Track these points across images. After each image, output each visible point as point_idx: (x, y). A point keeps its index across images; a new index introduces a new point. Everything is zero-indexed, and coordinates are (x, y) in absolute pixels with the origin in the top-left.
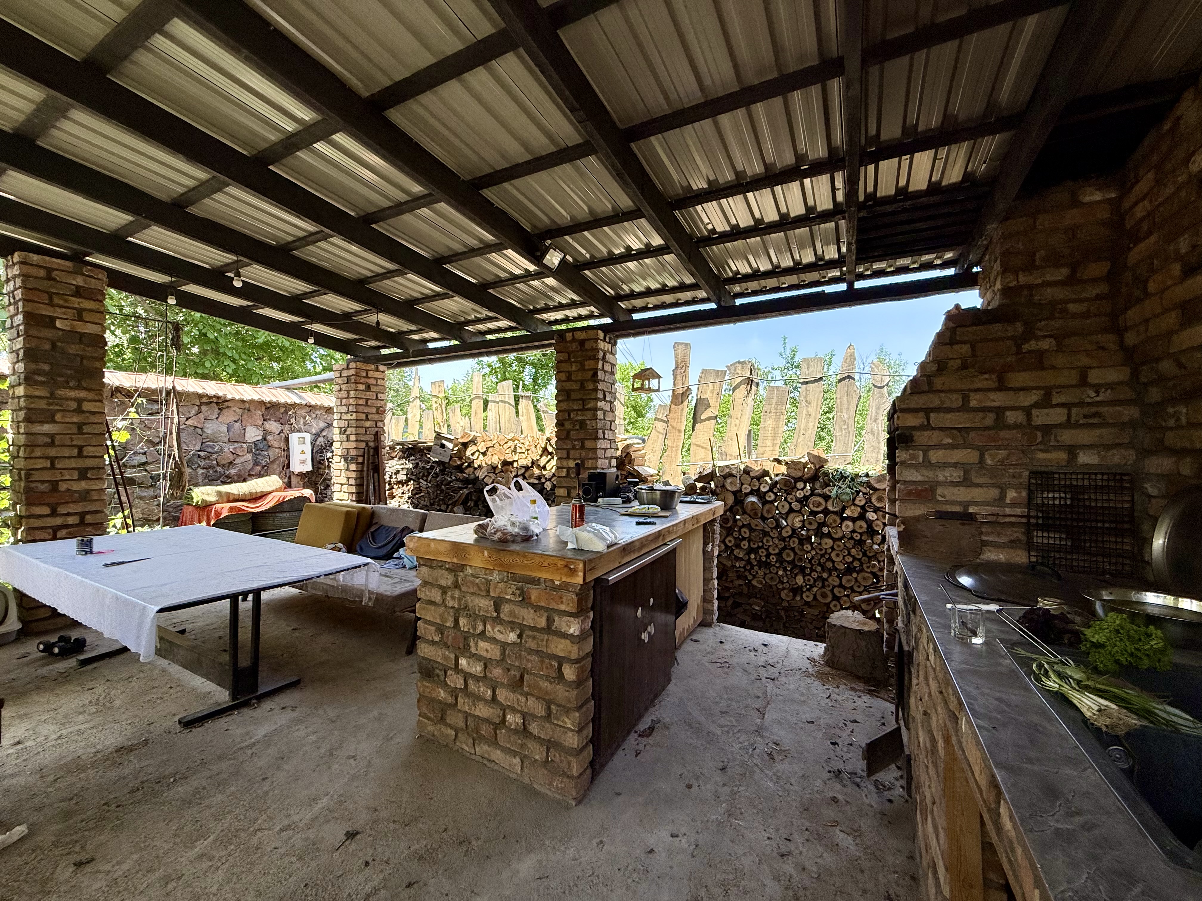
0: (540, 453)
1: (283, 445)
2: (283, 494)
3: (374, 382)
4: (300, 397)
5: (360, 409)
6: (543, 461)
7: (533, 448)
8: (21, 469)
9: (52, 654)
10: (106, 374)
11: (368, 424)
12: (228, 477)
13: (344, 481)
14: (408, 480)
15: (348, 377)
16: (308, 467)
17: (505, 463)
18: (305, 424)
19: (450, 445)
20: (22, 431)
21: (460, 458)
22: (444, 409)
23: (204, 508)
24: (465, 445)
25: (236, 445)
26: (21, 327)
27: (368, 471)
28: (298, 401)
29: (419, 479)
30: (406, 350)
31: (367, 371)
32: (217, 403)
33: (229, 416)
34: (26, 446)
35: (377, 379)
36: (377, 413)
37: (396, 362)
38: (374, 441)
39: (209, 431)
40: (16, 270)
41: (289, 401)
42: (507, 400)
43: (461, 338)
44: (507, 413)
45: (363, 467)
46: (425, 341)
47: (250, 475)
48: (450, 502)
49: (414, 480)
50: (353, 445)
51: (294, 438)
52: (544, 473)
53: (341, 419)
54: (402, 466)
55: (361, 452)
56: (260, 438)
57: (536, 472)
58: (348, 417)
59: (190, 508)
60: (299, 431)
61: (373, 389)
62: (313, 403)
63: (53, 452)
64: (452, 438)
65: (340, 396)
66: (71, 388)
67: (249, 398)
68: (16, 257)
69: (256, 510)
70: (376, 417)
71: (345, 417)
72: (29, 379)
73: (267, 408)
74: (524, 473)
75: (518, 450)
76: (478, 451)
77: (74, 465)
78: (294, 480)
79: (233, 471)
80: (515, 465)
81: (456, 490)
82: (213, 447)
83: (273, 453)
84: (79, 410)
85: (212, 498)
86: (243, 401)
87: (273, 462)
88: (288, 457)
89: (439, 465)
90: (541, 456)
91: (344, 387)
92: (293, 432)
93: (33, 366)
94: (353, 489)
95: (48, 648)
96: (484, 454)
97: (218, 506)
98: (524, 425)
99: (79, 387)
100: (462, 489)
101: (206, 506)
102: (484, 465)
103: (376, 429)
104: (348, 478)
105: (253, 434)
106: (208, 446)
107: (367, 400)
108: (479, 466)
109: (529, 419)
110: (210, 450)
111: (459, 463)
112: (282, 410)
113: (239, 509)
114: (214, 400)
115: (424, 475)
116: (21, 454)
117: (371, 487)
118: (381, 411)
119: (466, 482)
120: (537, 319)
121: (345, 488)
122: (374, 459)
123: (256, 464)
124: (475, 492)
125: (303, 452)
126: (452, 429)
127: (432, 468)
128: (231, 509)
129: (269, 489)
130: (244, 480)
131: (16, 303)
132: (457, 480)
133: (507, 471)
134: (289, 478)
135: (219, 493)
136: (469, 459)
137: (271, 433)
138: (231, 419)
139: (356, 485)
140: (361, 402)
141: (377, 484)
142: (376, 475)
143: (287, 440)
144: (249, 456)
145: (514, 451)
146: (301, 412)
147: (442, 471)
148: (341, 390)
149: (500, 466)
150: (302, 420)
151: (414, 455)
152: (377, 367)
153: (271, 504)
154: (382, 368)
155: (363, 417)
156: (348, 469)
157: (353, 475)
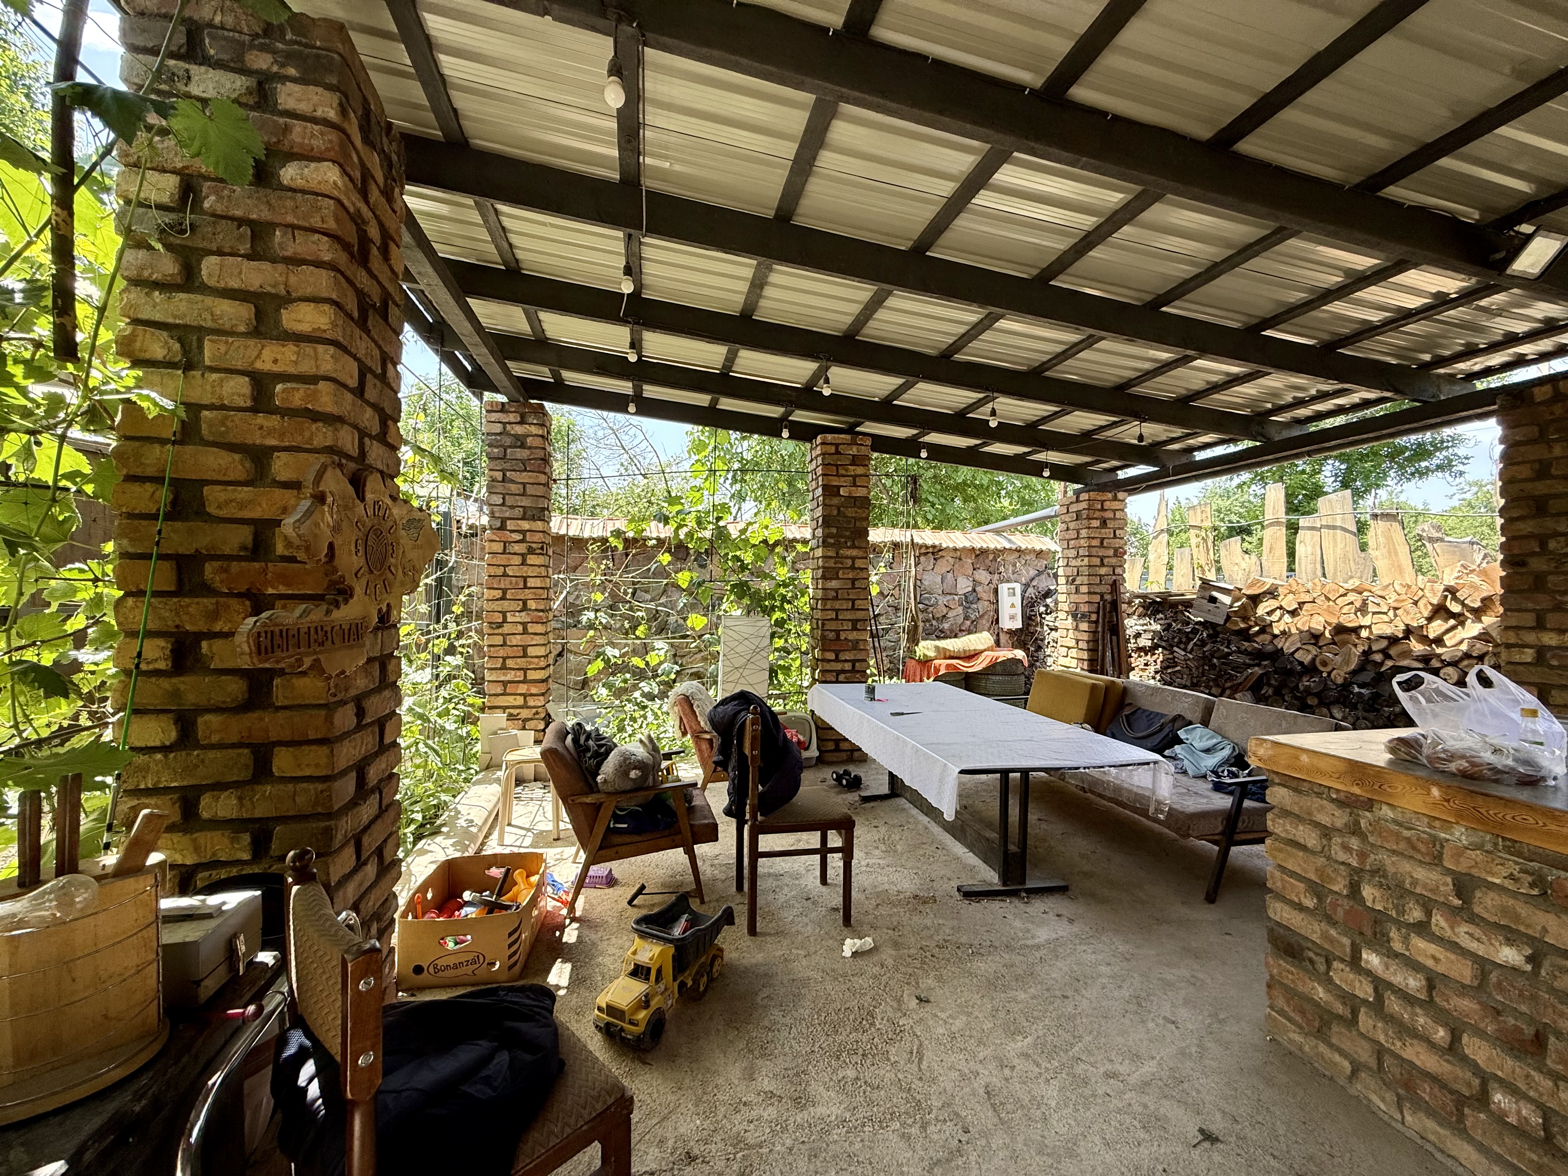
0: (1426, 614)
1: (992, 598)
2: (996, 654)
3: (1111, 515)
4: (1010, 541)
5: (1094, 551)
6: (1436, 628)
7: (1408, 605)
8: (818, 619)
9: (841, 784)
10: (871, 532)
11: (1103, 571)
12: (942, 631)
13: (1072, 643)
14: (1155, 647)
15: (1078, 514)
16: (1018, 624)
17: (1340, 630)
18: (1014, 573)
19: (1226, 599)
20: (820, 586)
21: (1245, 619)
22: (1210, 544)
23: (925, 662)
24: (1255, 600)
25: (949, 597)
26: (821, 498)
27: (1103, 632)
28: (1008, 546)
29: (1172, 646)
30: (1163, 467)
31: (1103, 502)
32: (933, 553)
33: (943, 566)
34: (822, 599)
35: (1114, 511)
36: (1115, 555)
37: (1144, 485)
38: (1111, 593)
39: (926, 583)
40: (818, 451)
41: (999, 547)
42: (1339, 524)
43: (1264, 436)
44: (1340, 545)
45: (1097, 627)
46: (1191, 450)
47: (961, 630)
48: (1228, 685)
49: (1163, 648)
50: (1086, 598)
51: (1004, 588)
52: (1439, 651)
53: (1067, 565)
54: (1145, 627)
55: (1094, 608)
56: (970, 589)
57: (1417, 647)
58: (1078, 562)
59: (913, 662)
60: (1008, 581)
61: (1110, 524)
62: (1023, 547)
63: (837, 605)
64: (1231, 587)
65: (1067, 537)
66: (849, 548)
67: (961, 546)
68: (819, 439)
69: (970, 670)
70: (1114, 561)
71: (1073, 563)
72: (825, 544)
73: (977, 556)
74: (1387, 648)
75: (1372, 608)
76: (1281, 608)
77: (849, 617)
78: (1003, 638)
79: (946, 626)
80: (1364, 634)
81: (1240, 668)
82: (929, 599)
83: (983, 606)
84: (853, 568)
85: (931, 654)
86: (955, 550)
87: (982, 616)
88: (997, 611)
89: (1206, 628)
90: (1430, 619)
91: (1072, 525)
92: (1002, 582)
93: (827, 531)
94: (1085, 655)
95: (839, 779)
96: (1293, 613)
97: (937, 662)
98: (1382, 565)
99: (853, 547)
100: (1250, 666)
101: (927, 661)
102: (1294, 631)
103: (1114, 578)
104: (1077, 641)
105: (964, 586)
106: (926, 598)
107: (1102, 540)
108: (1284, 633)
109: (1392, 553)
110: (927, 602)
111: (1242, 625)
112: (991, 557)
113: (955, 667)
114: (931, 550)
115: (1180, 642)
116: (819, 606)
117: (1109, 654)
118: (1119, 553)
119: (1259, 656)
120: (1439, 376)
121: (1073, 653)
122: (1111, 617)
123: (966, 618)
124: (1275, 672)
125: (1013, 606)
126: (1226, 573)
127: (1195, 631)
128: (948, 666)
129: (982, 647)
130: (956, 636)
131: (817, 479)
132: (1239, 651)
133: (1345, 643)
134: (998, 635)
135: (937, 648)
136: (1264, 620)
137: (980, 583)
138: (944, 570)
139: (1089, 650)
140: (1095, 543)
141: (1115, 650)
142: (1114, 638)
143: (996, 591)
144: (960, 609)
145: (1363, 609)
146: (1011, 558)
147: (1213, 637)
148: (1068, 529)
149: (1327, 634)
150: (1011, 568)
151: (1161, 612)
152: (1116, 495)
153: (984, 665)
154: (1121, 495)
155: (1097, 561)
156: (1076, 629)
157: (1085, 637)
